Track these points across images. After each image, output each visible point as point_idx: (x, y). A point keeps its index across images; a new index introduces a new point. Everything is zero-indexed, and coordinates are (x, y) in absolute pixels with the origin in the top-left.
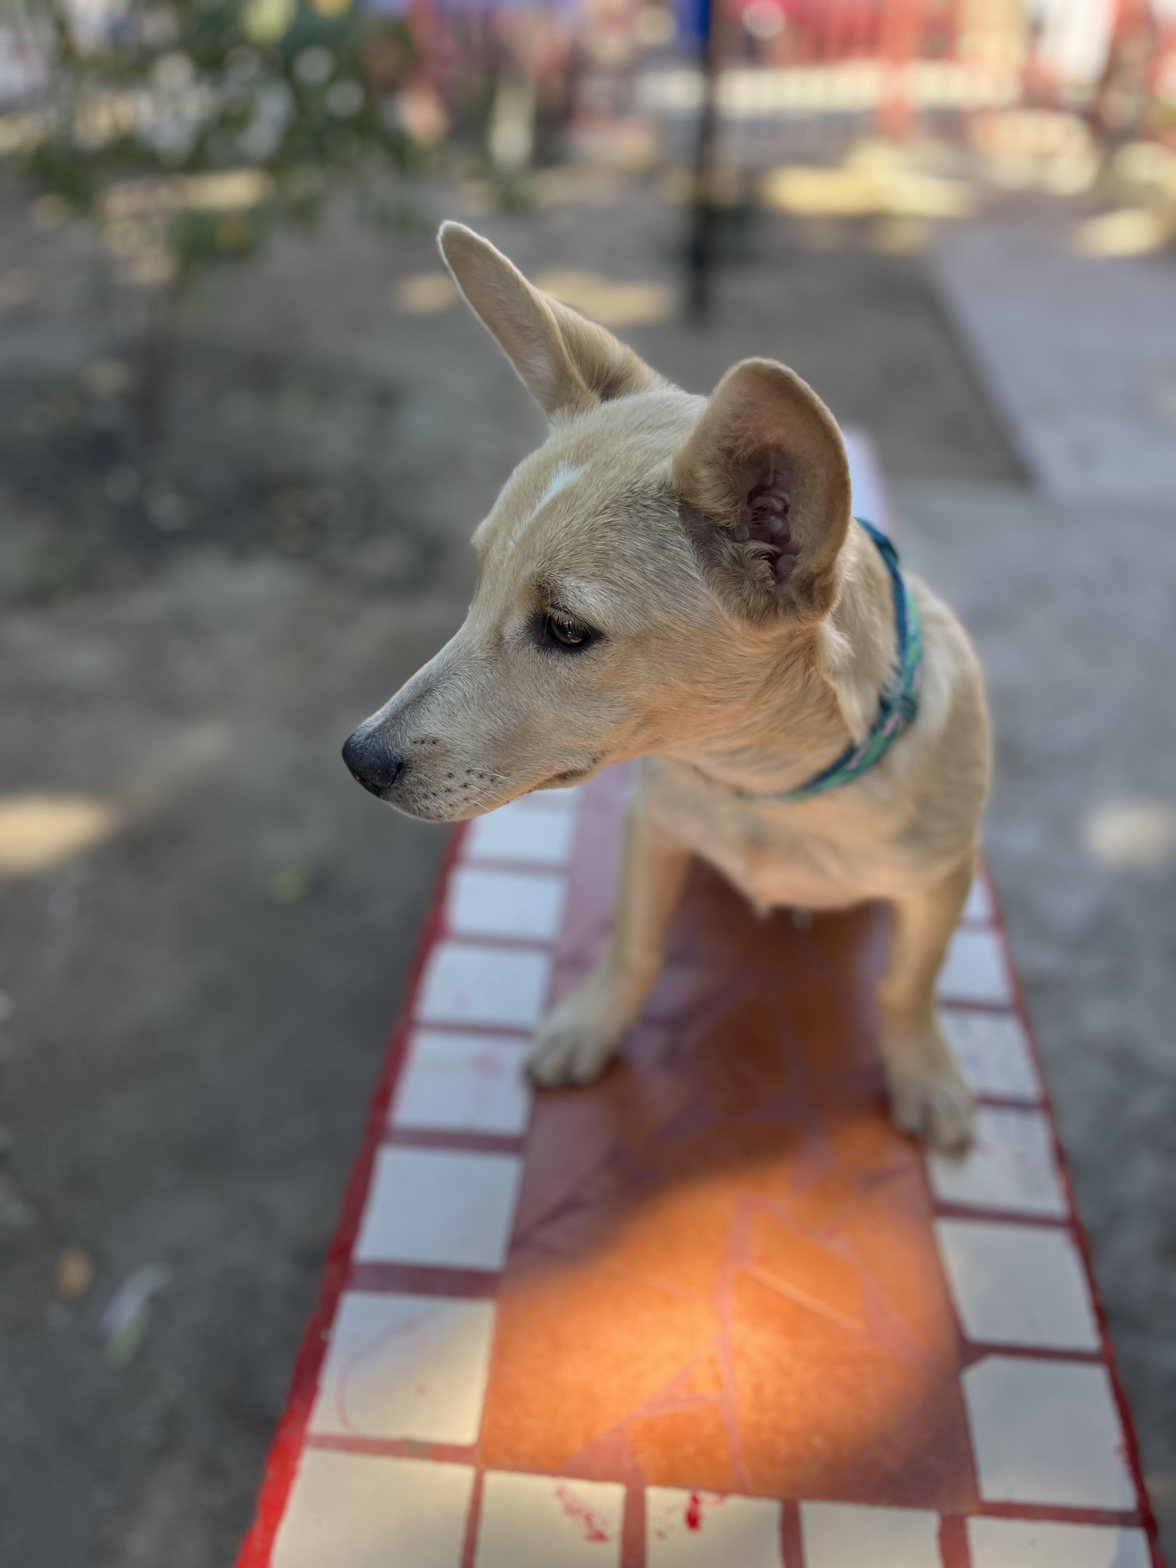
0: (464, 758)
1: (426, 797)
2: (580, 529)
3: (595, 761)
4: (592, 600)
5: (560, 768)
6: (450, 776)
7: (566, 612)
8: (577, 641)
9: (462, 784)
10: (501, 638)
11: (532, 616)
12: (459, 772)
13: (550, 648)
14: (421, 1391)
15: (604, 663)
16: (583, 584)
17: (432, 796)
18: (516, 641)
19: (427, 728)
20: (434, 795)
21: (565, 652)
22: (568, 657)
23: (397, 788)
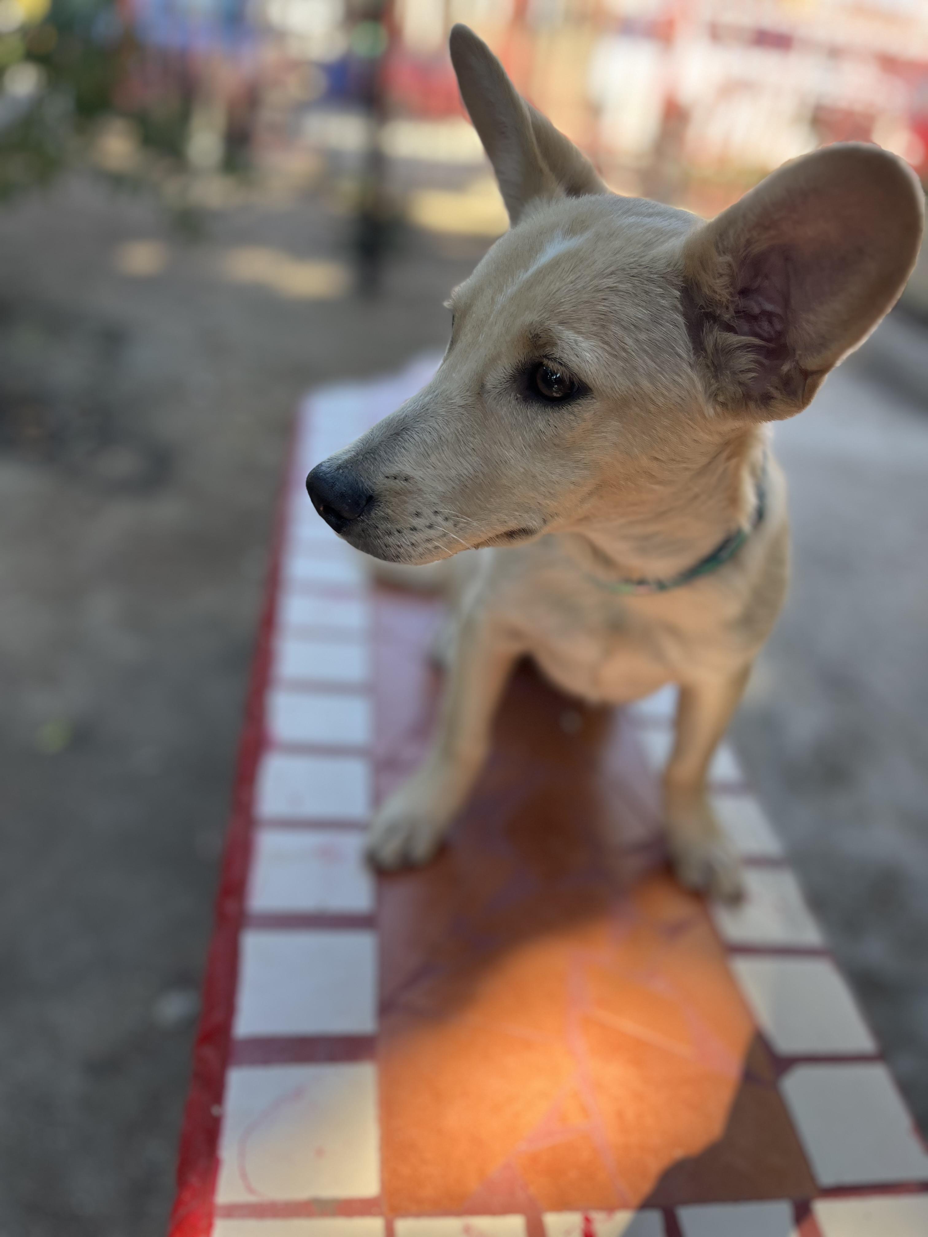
0: (433, 498)
1: (390, 534)
2: (584, 288)
3: (545, 521)
4: (588, 355)
5: (513, 525)
6: (418, 514)
7: (561, 364)
8: (558, 395)
9: (428, 524)
10: (483, 386)
11: (520, 365)
12: (427, 511)
13: (530, 401)
14: (320, 1153)
15: (584, 420)
16: (581, 339)
17: (396, 533)
18: (498, 390)
19: (400, 466)
20: (399, 532)
21: (545, 406)
22: (549, 410)
23: (363, 521)
